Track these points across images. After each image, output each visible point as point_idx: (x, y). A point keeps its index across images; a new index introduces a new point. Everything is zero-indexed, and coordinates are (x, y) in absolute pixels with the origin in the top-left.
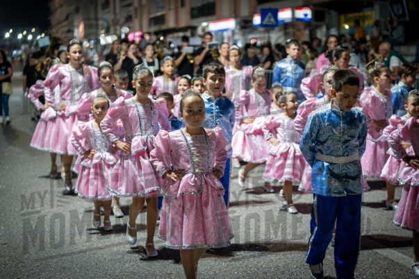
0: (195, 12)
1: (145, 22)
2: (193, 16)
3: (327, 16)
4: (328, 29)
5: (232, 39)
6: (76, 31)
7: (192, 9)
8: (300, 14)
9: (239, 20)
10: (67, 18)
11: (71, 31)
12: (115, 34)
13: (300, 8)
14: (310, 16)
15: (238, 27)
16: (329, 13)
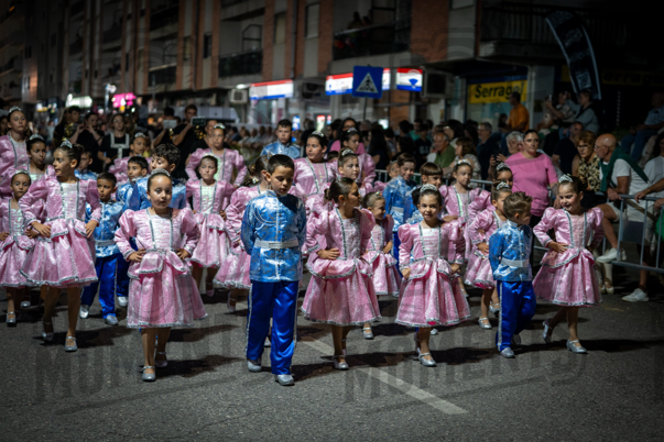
0: (227, 67)
1: (142, 78)
2: (223, 74)
3: (448, 84)
4: (448, 106)
5: (284, 112)
6: (25, 86)
7: (222, 61)
8: (404, 79)
9: (300, 82)
10: (11, 64)
11: (16, 85)
12: (91, 95)
13: (404, 70)
14: (419, 84)
15: (297, 94)
16: (452, 81)
